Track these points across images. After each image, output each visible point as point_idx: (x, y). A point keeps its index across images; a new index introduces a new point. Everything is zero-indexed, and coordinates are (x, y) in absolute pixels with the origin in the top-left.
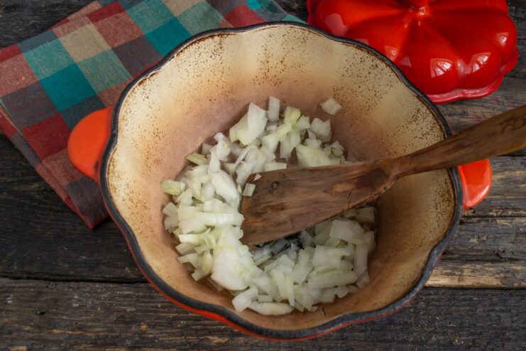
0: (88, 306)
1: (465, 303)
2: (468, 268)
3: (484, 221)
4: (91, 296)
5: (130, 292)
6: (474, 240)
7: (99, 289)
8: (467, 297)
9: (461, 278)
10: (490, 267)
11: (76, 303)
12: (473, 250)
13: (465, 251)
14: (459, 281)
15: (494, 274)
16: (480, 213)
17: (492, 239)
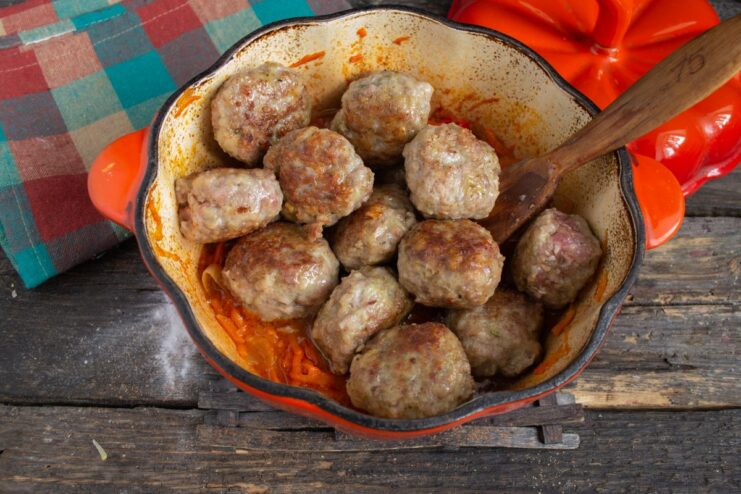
0: (67, 441)
1: (617, 431)
2: (620, 381)
3: (646, 311)
4: (71, 427)
5: (128, 421)
6: (632, 340)
7: (82, 416)
8: (619, 422)
9: (610, 394)
10: (653, 378)
11: (48, 437)
12: (630, 354)
13: (617, 355)
14: (607, 399)
15: (659, 389)
16: (641, 300)
17: (658, 338)
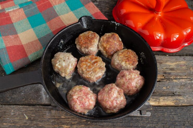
0: (17, 114)
1: (161, 112)
2: (162, 99)
3: (168, 81)
4: (18, 111)
5: (33, 109)
7: (21, 108)
8: (161, 109)
9: (159, 102)
10: (170, 98)
11: (12, 113)
12: (164, 92)
13: (161, 92)
15: (172, 101)
16: (167, 78)
17: (171, 88)
